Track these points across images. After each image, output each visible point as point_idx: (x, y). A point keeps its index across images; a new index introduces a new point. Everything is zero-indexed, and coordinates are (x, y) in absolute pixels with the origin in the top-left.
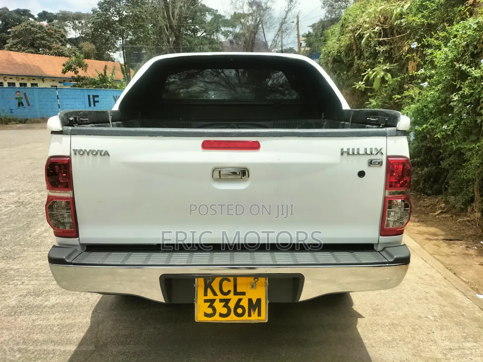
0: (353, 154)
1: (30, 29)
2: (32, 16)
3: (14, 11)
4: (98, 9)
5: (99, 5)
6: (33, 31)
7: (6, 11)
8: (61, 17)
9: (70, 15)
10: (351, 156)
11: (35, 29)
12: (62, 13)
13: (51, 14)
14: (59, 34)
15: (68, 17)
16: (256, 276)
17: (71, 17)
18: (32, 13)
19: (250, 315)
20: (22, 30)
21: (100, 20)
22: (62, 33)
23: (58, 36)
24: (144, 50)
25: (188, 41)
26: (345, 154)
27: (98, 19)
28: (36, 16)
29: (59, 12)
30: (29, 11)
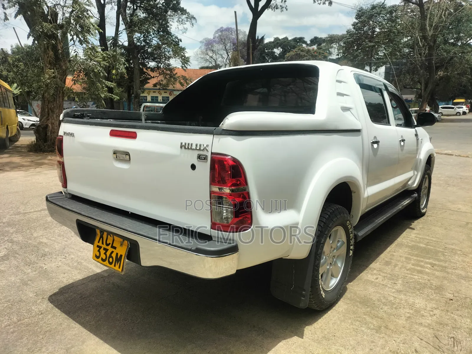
0: (188, 148)
1: (300, 54)
2: (305, 42)
3: (292, 39)
4: (353, 30)
5: (353, 25)
6: (301, 55)
7: (286, 40)
8: (329, 40)
9: (336, 38)
10: (187, 150)
11: (303, 53)
12: (330, 36)
13: (321, 38)
14: (322, 55)
15: (335, 39)
16: (124, 238)
17: (337, 39)
18: (305, 40)
19: (115, 266)
20: (293, 55)
21: (351, 39)
22: (324, 55)
23: (320, 58)
24: (388, 64)
25: (445, 51)
26: (183, 148)
27: (350, 38)
28: (309, 42)
29: (327, 36)
30: (304, 38)
